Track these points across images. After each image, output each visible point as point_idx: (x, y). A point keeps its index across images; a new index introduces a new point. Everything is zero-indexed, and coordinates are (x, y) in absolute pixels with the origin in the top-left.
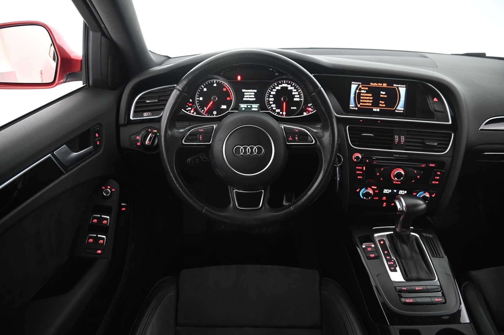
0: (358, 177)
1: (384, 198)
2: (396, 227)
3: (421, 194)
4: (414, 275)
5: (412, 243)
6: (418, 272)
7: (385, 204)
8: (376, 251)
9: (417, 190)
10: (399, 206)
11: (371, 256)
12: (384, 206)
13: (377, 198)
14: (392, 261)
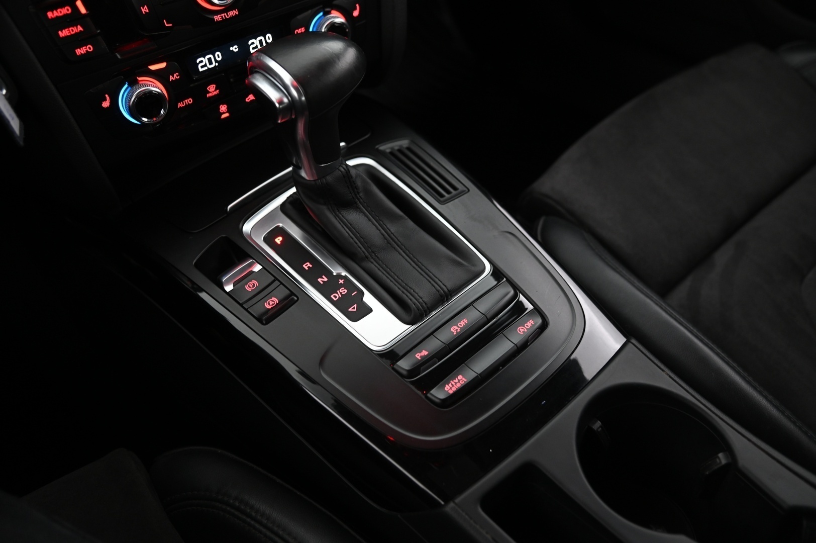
0: (79, 52)
1: (212, 90)
2: (297, 168)
3: (319, 22)
4: (424, 292)
5: (368, 192)
6: (431, 278)
7: (223, 108)
8: (276, 279)
9: (300, 17)
10: (273, 95)
11: (269, 307)
12: (223, 116)
13: (189, 101)
14: (341, 286)
